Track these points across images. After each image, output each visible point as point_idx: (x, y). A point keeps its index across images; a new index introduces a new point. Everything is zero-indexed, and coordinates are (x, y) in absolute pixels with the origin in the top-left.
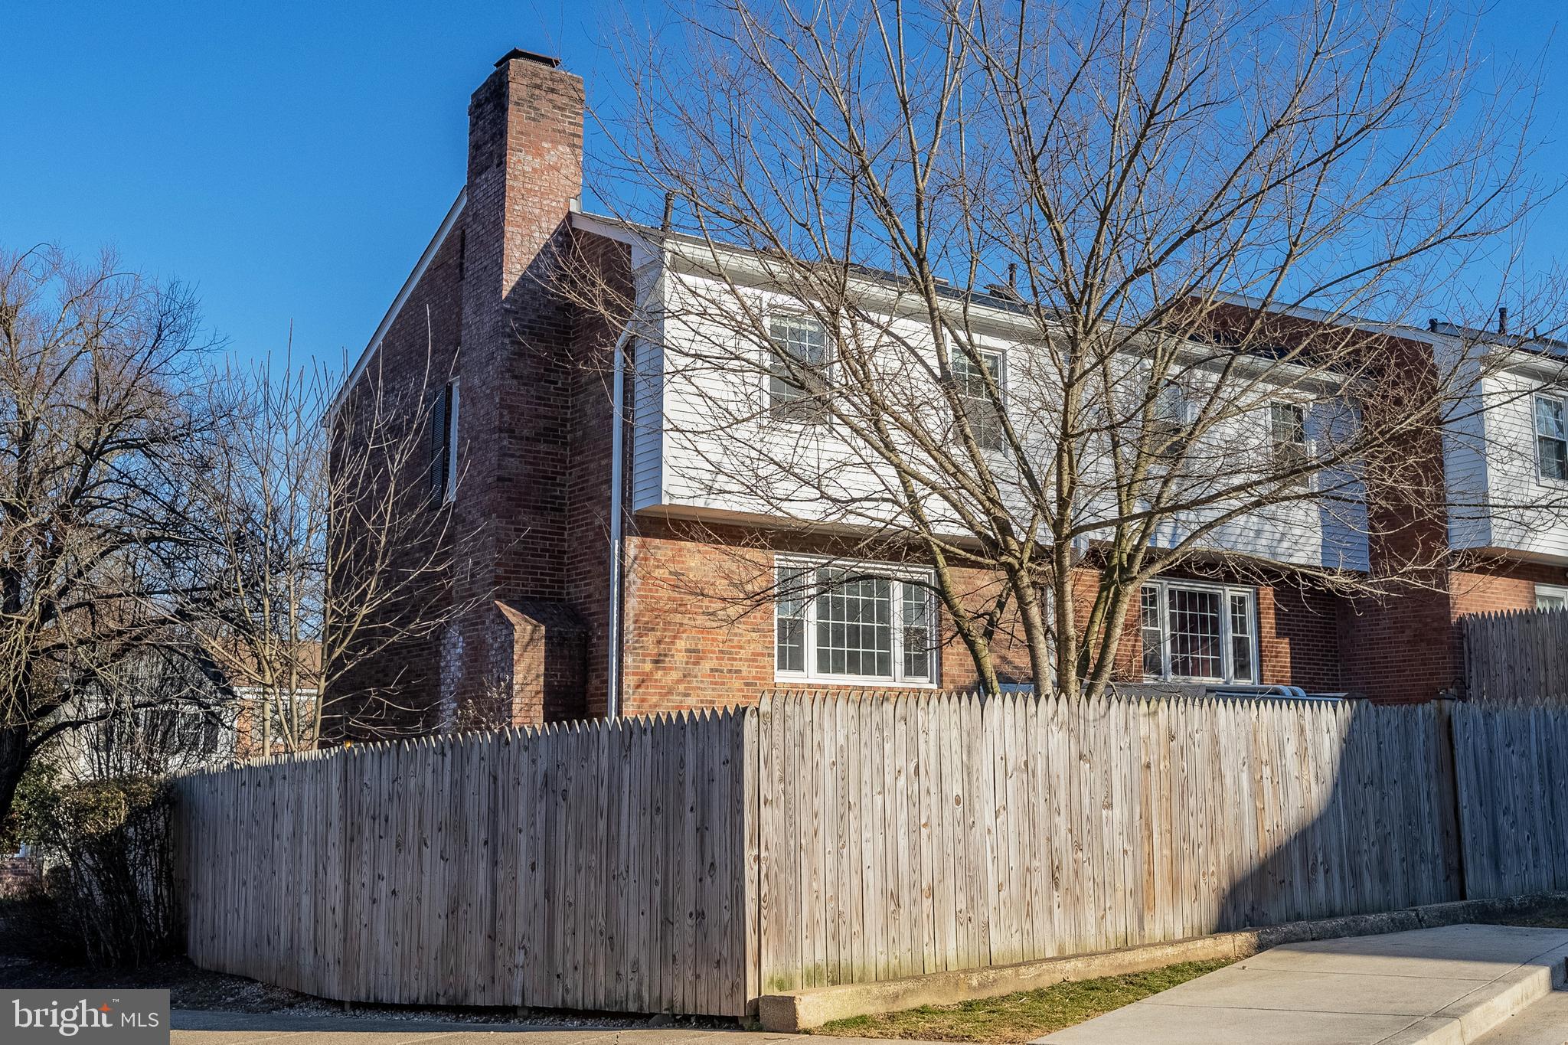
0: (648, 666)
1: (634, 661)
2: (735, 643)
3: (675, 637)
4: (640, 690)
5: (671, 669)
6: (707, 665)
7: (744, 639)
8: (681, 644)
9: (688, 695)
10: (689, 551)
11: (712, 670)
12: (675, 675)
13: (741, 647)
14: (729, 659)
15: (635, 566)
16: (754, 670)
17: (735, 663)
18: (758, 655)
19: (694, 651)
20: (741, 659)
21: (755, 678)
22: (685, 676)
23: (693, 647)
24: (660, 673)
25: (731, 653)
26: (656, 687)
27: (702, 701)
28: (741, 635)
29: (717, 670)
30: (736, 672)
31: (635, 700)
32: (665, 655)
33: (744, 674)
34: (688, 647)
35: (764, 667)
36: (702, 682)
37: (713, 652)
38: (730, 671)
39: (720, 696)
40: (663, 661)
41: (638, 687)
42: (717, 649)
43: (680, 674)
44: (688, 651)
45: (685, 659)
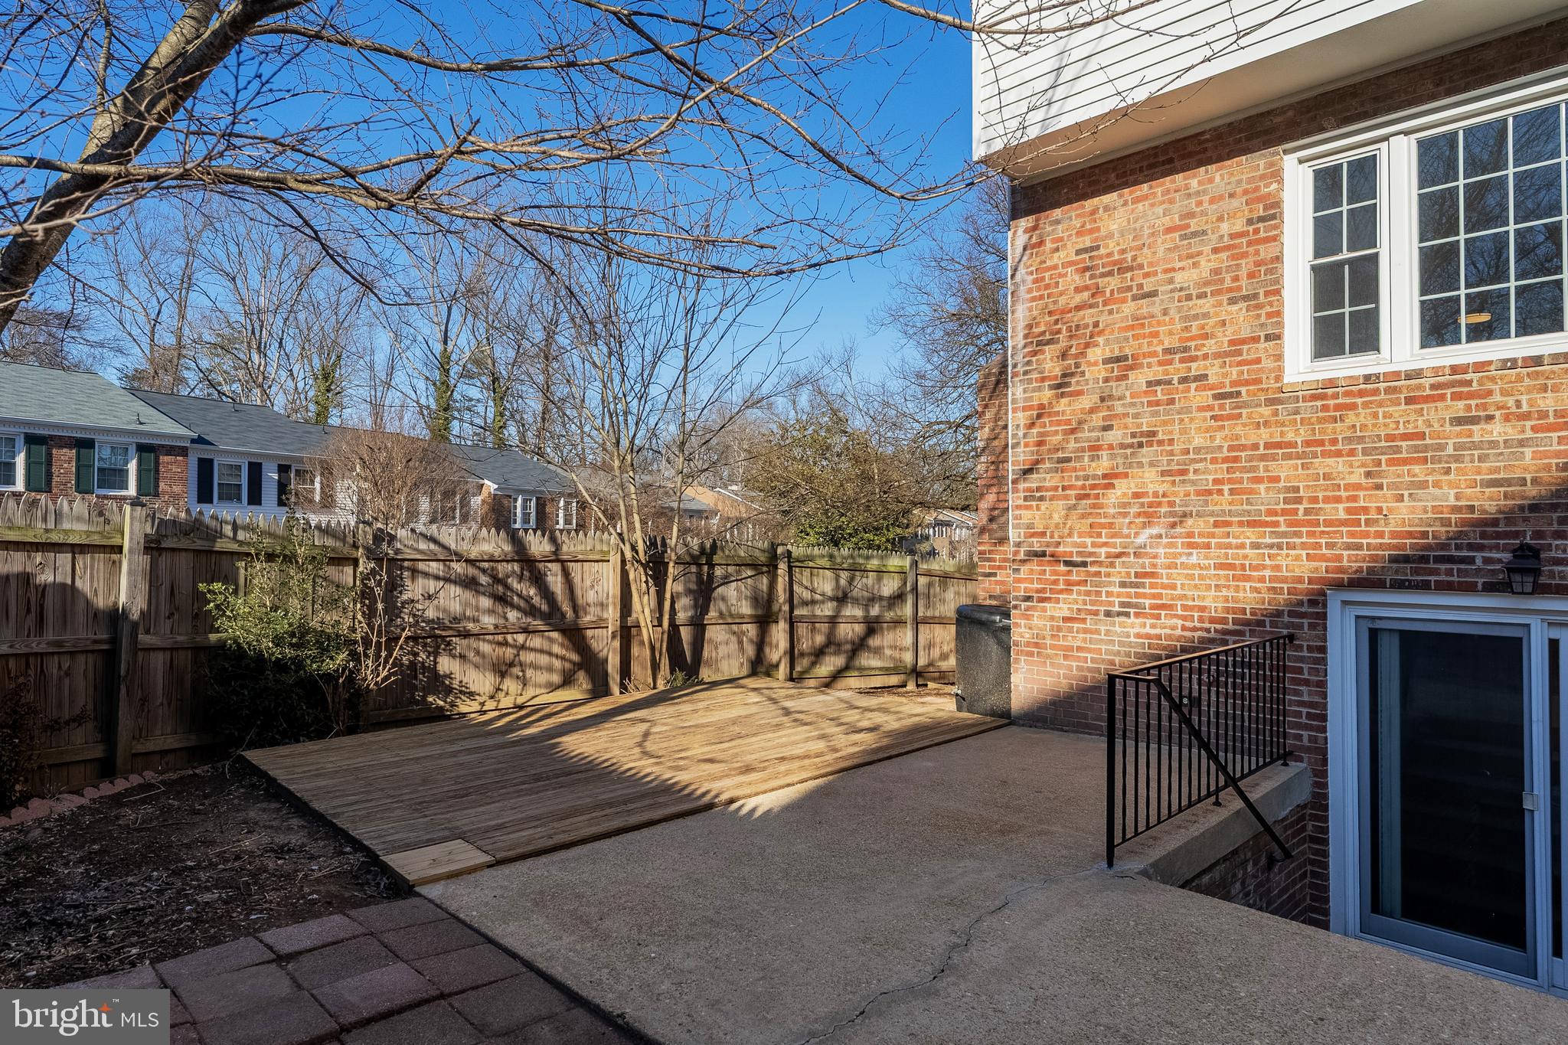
0: (1047, 394)
1: (1025, 391)
2: (1194, 331)
3: (1087, 345)
4: (1035, 431)
5: (1079, 393)
6: (1139, 379)
7: (1212, 321)
8: (1096, 354)
9: (1107, 428)
10: (1106, 209)
11: (1149, 384)
12: (1086, 402)
13: (1206, 336)
14: (1182, 360)
15: (1025, 258)
16: (1235, 370)
17: (1194, 365)
18: (1243, 342)
19: (1118, 359)
20: (1205, 357)
21: (1233, 384)
22: (1102, 399)
23: (1117, 353)
24: (1064, 401)
25: (1186, 349)
26: (1059, 423)
27: (1133, 435)
28: (1206, 315)
29: (1159, 383)
30: (1197, 378)
31: (1026, 445)
32: (1072, 374)
33: (1212, 380)
34: (1108, 355)
35: (1258, 361)
36: (1133, 404)
37: (1154, 354)
38: (1184, 380)
39: (1165, 423)
40: (1068, 384)
41: (1032, 425)
42: (1159, 349)
43: (1096, 398)
44: (1106, 361)
45: (1104, 374)
